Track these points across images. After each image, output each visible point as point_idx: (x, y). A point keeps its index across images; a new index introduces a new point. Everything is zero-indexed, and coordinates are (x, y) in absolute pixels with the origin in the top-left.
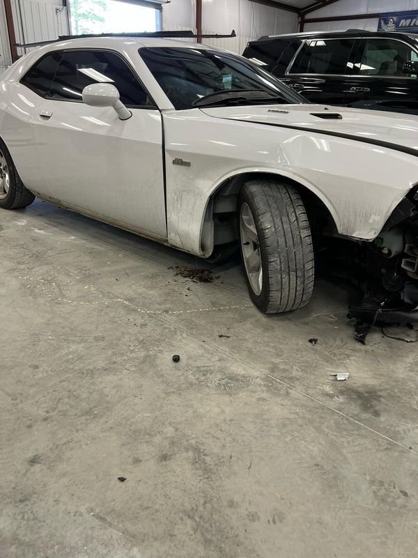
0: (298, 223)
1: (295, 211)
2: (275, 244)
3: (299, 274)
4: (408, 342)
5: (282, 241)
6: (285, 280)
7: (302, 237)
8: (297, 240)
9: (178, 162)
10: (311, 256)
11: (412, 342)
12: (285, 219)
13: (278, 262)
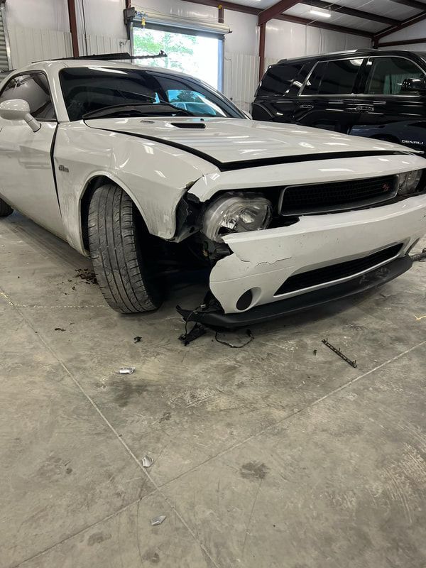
0: (120, 222)
1: (120, 212)
2: (98, 242)
3: (123, 272)
4: (231, 347)
5: (103, 239)
6: (110, 277)
7: (123, 237)
8: (118, 239)
9: (62, 168)
10: (134, 255)
11: (235, 347)
12: (109, 218)
13: (100, 258)
